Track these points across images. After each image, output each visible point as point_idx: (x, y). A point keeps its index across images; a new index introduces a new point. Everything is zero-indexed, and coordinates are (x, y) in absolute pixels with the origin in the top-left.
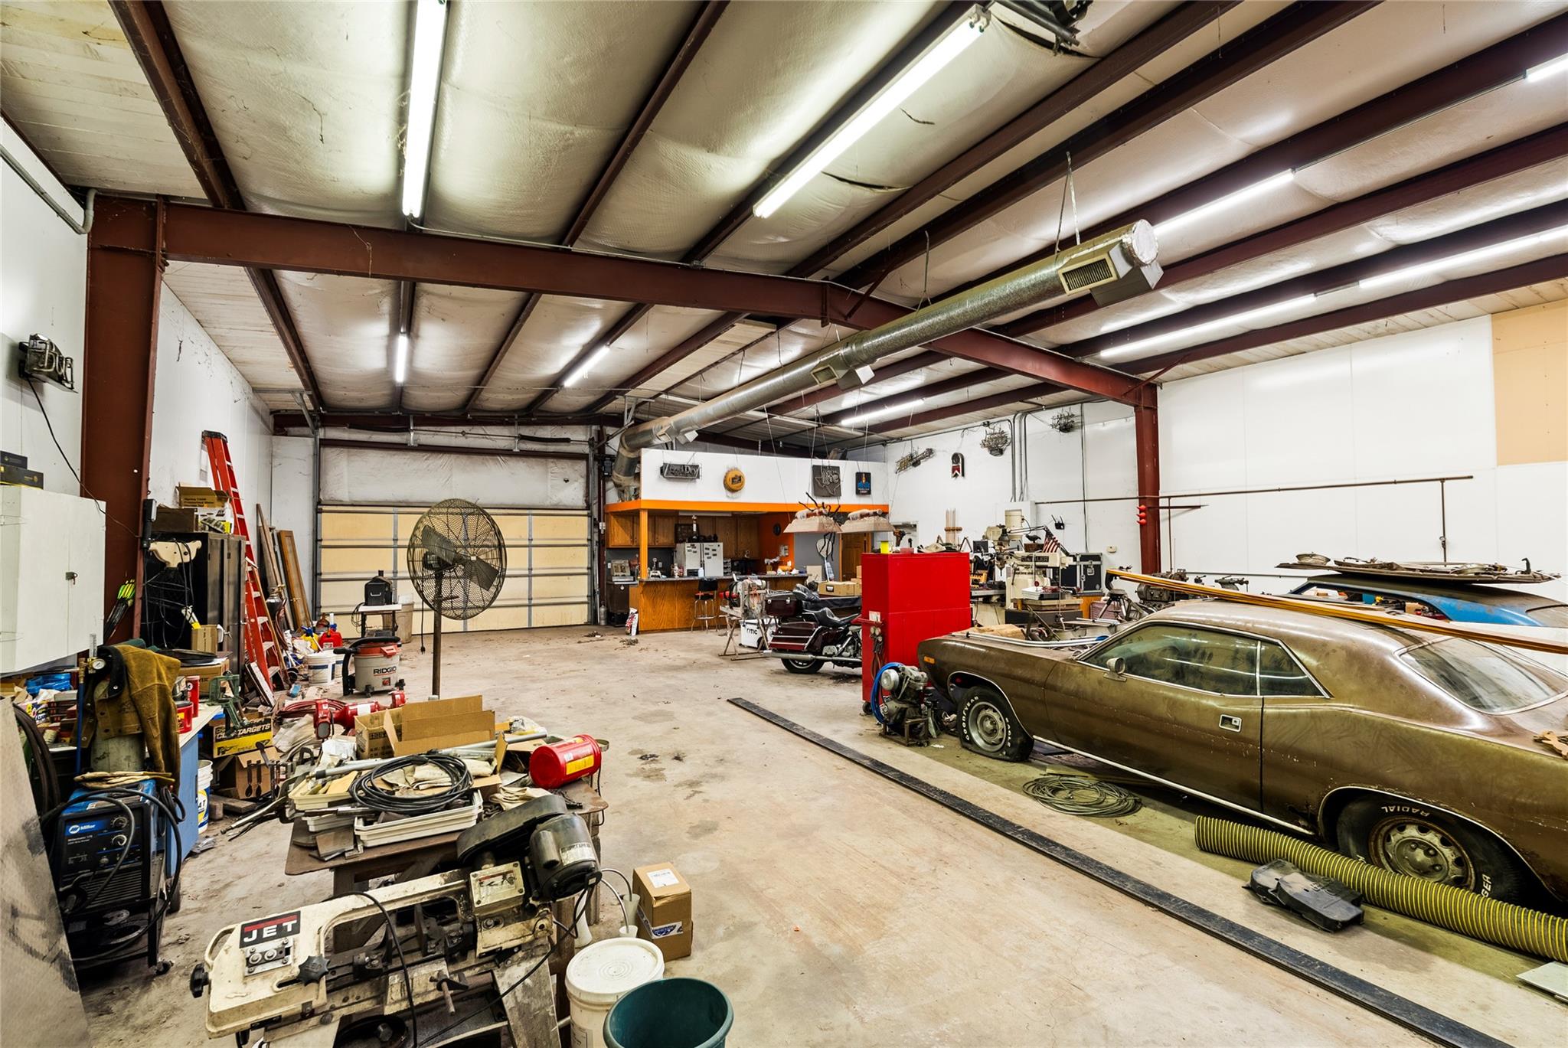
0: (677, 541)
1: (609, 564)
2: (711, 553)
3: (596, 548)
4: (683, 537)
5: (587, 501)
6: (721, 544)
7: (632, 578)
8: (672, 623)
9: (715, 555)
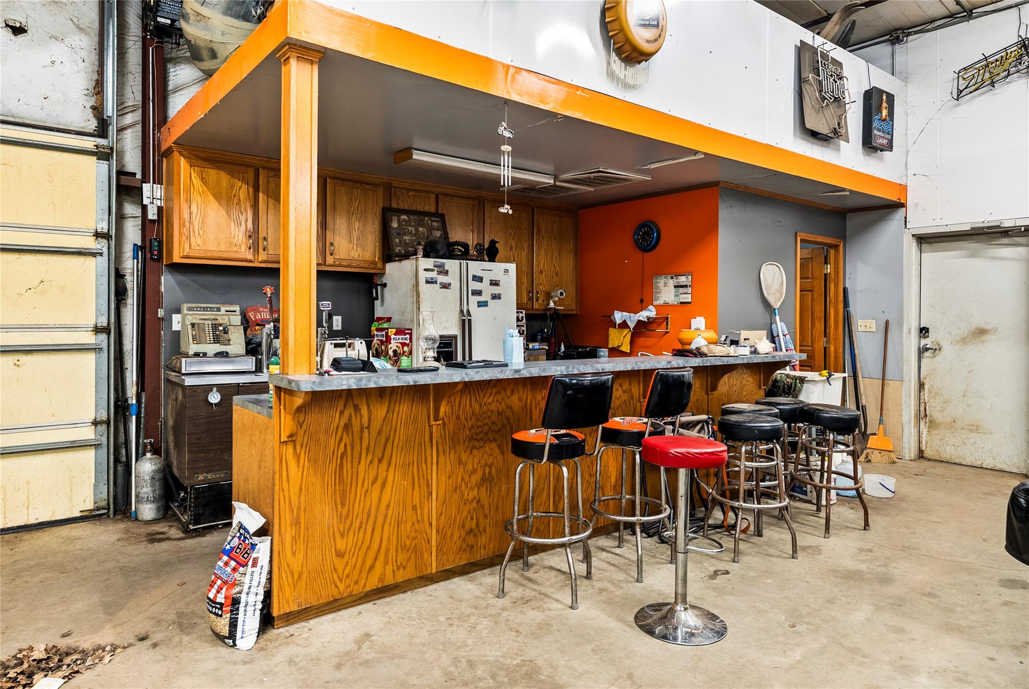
0: (388, 256)
1: (176, 318)
2: (488, 291)
3: (130, 265)
4: (403, 244)
5: (98, 110)
6: (512, 267)
7: (249, 363)
8: (417, 551)
9: (496, 297)
